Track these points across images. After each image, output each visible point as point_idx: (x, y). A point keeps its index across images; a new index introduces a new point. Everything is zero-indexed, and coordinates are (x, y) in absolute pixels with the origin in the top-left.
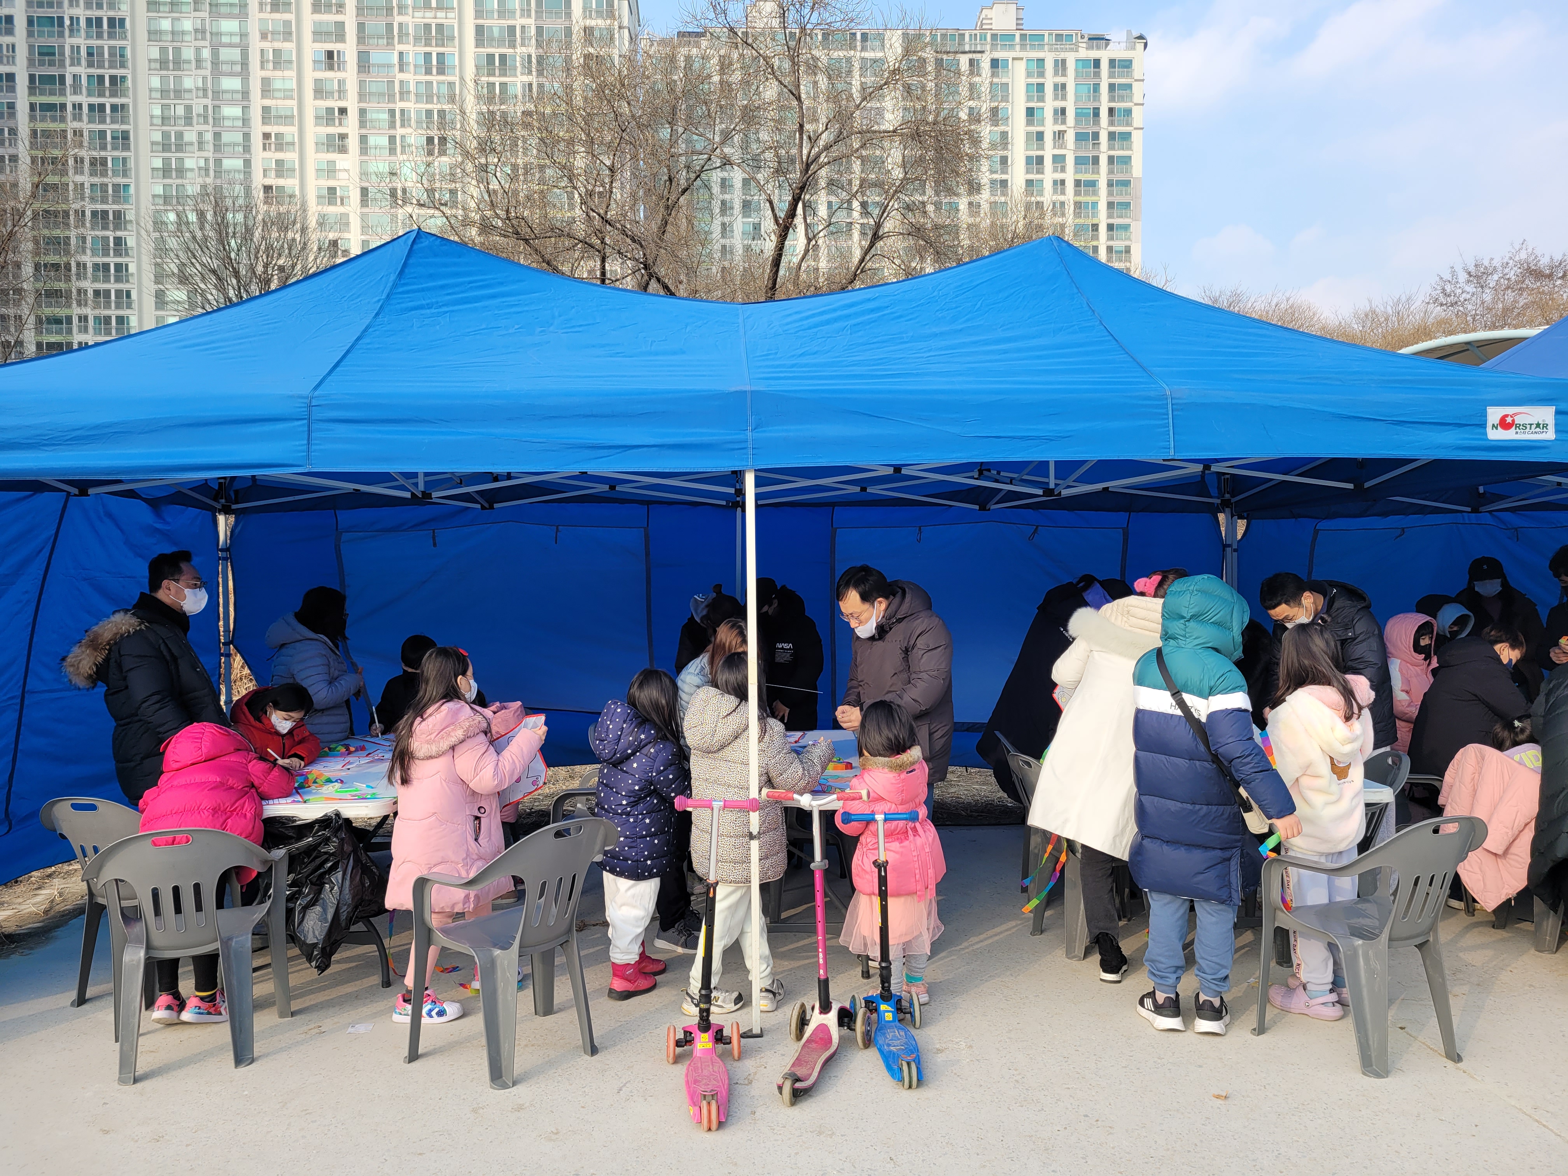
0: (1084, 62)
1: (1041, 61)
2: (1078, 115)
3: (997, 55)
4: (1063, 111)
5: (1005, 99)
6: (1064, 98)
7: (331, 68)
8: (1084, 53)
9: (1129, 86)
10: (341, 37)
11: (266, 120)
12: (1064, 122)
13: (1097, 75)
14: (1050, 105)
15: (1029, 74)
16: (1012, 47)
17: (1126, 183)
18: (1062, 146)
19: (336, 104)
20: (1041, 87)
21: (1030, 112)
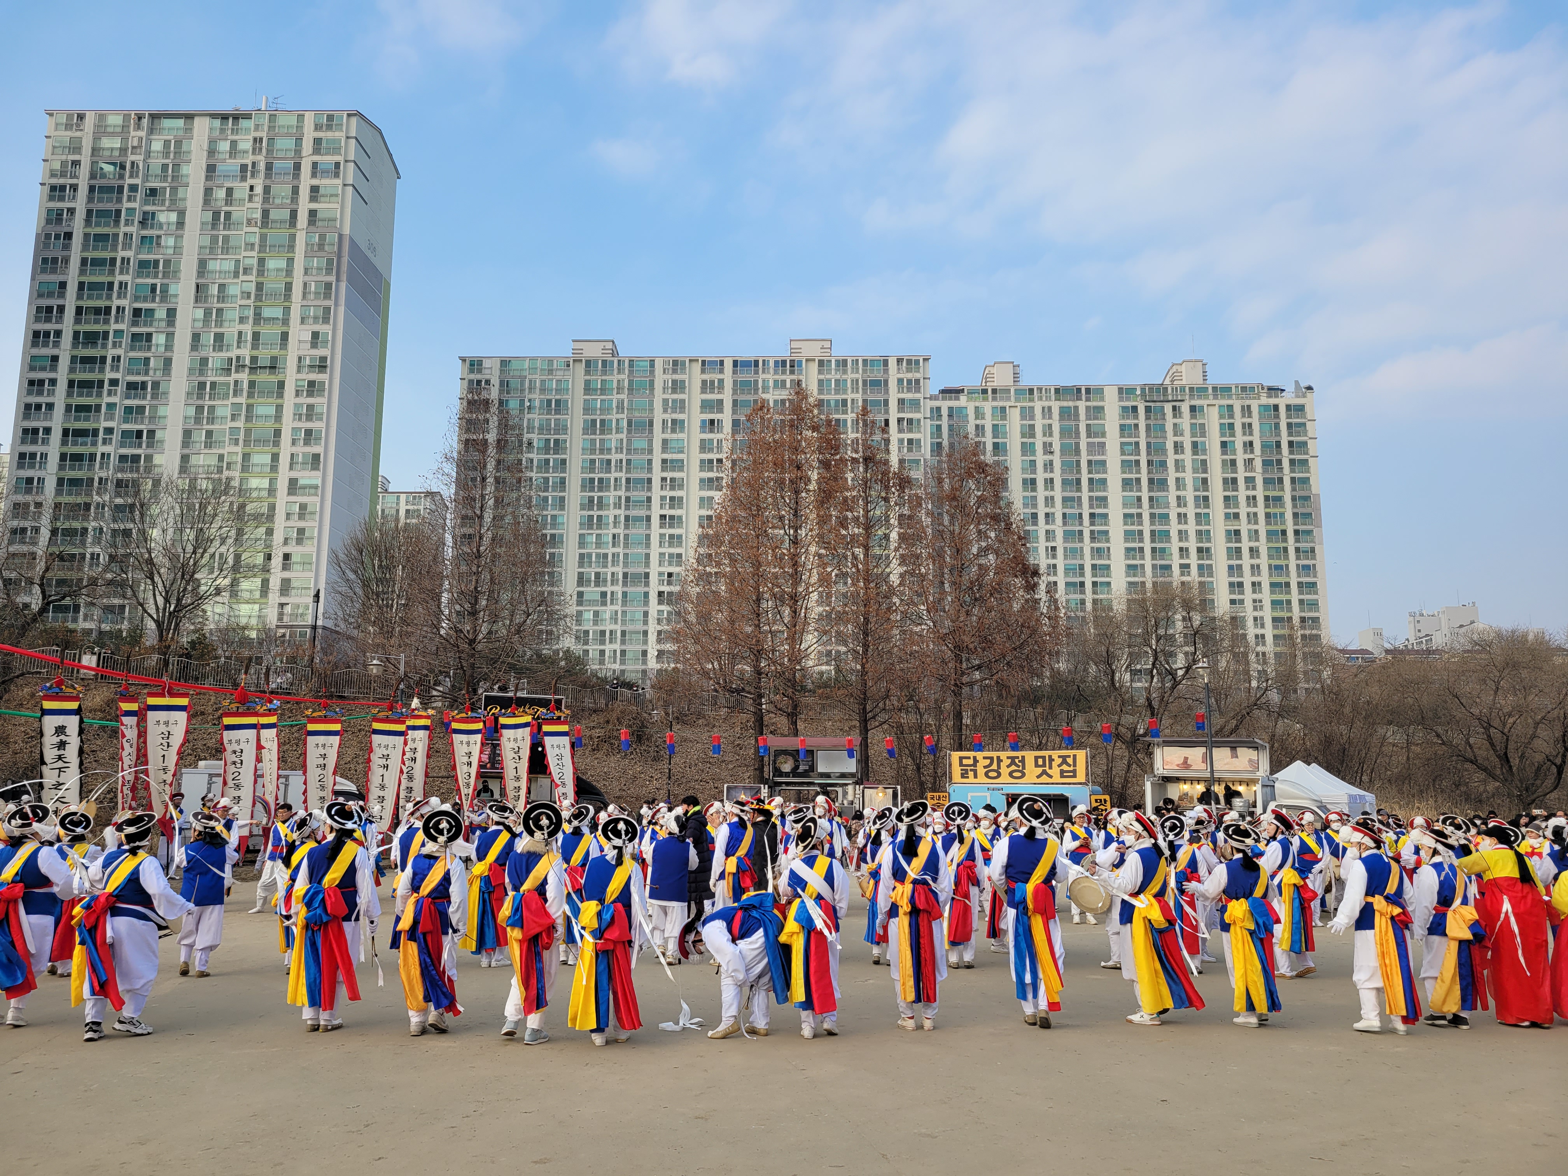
0: (1266, 407)
1: (1230, 407)
2: (1264, 446)
3: (1193, 403)
4: (1251, 443)
5: (1203, 435)
6: (1251, 434)
7: (711, 431)
8: (1265, 400)
9: (1304, 424)
10: (721, 410)
11: (664, 469)
12: (1252, 452)
13: (1277, 417)
14: (1239, 440)
15: (1221, 417)
16: (1206, 397)
17: (1307, 498)
18: (1252, 470)
19: (714, 456)
20: (1231, 426)
21: (1224, 444)
